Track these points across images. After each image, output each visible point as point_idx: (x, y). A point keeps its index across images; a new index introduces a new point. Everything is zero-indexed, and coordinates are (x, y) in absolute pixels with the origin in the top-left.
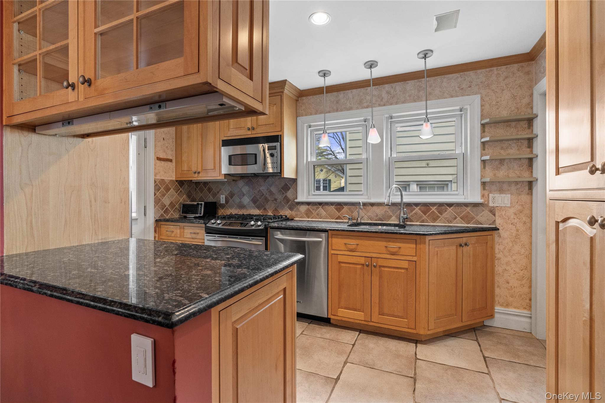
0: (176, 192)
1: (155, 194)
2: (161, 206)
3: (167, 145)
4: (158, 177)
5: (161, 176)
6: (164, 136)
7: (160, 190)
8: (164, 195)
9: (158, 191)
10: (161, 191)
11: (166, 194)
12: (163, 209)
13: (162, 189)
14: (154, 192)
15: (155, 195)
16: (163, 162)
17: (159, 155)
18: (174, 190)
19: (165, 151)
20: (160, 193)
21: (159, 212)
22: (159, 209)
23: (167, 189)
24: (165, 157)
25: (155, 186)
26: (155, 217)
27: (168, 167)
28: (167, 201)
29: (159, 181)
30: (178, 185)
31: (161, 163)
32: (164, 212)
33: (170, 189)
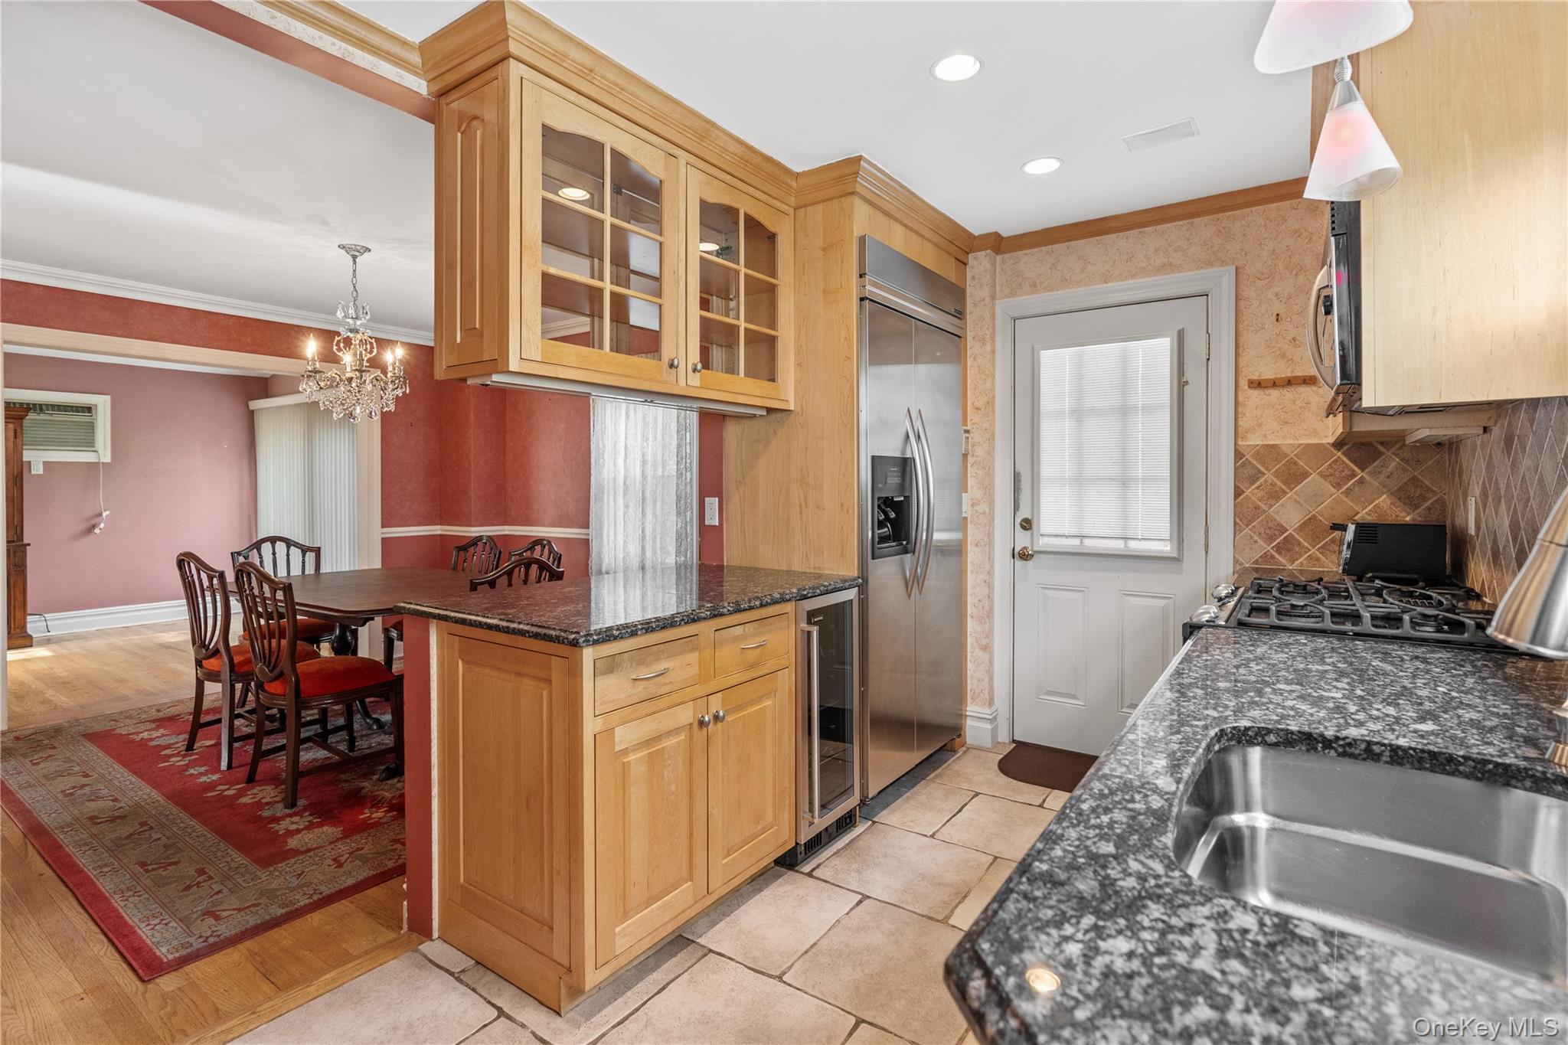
0: (1338, 486)
1: (1238, 492)
2: (1262, 531)
3: (1292, 334)
4: (1255, 440)
5: (1265, 436)
6: (1279, 307)
7: (1258, 479)
8: (1275, 495)
9: (1252, 484)
10: (1266, 481)
11: (1286, 493)
12: (1271, 539)
13: (1268, 476)
14: (1235, 486)
15: (1236, 496)
16: (1274, 393)
17: (1257, 373)
18: (1325, 477)
19: (1283, 356)
20: (1258, 488)
21: (1256, 546)
22: (1256, 538)
23: (1293, 476)
24: (1286, 372)
25: (1236, 469)
26: (1236, 561)
27: (1299, 403)
28: (1290, 514)
29: (1258, 453)
30: (1345, 459)
31: (1269, 395)
32: (1279, 549)
33: (1306, 475)
